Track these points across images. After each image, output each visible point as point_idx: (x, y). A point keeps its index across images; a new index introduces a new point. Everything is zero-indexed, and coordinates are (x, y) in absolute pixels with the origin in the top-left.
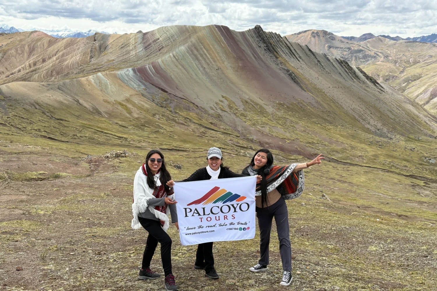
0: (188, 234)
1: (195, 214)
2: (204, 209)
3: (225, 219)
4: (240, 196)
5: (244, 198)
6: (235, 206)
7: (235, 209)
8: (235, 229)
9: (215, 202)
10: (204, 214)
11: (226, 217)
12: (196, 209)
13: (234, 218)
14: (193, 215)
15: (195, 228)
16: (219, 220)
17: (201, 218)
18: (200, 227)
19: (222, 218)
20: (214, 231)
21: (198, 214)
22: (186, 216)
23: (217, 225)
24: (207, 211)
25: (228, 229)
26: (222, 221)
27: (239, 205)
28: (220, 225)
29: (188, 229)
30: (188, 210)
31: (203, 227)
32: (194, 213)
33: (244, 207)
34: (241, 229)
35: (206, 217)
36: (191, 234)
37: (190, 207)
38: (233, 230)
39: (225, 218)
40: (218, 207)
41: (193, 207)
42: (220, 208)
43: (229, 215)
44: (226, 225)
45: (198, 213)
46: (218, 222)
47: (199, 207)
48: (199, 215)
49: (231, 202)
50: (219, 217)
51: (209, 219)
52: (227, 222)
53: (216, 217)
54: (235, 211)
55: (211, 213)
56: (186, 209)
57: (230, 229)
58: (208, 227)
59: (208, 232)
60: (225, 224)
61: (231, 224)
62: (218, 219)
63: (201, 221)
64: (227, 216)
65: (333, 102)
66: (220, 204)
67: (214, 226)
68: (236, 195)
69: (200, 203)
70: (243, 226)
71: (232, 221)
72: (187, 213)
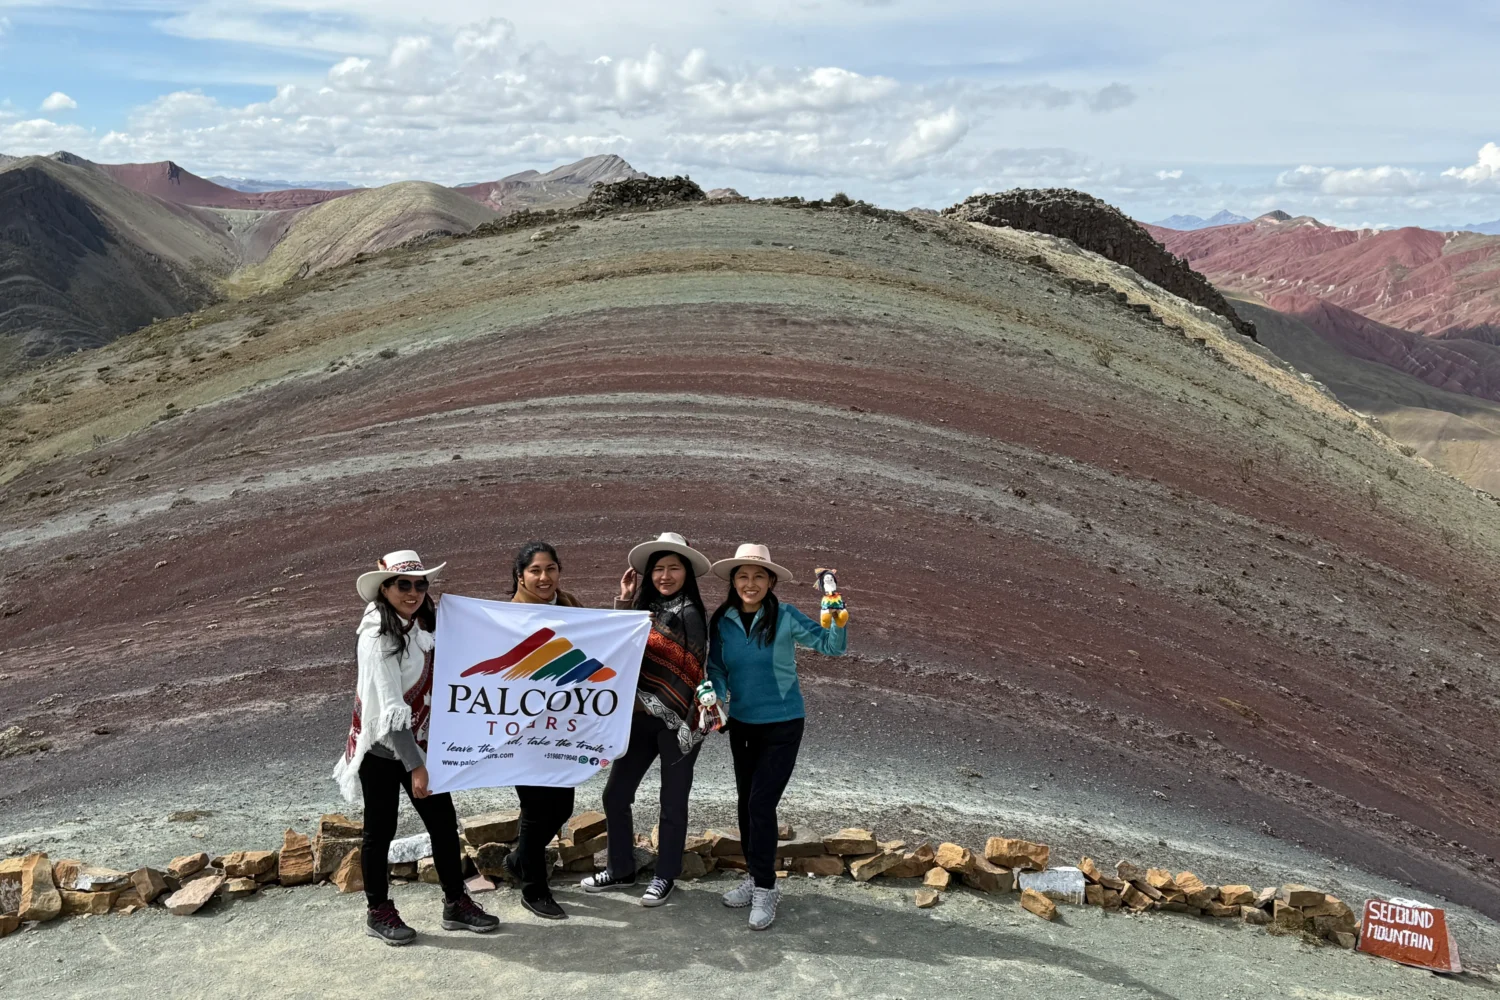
0: (449, 762)
1: (477, 708)
2: (504, 691)
3: (547, 728)
4: (602, 667)
5: (609, 674)
6: (584, 695)
7: (582, 702)
8: (569, 757)
9: (536, 677)
11: (552, 721)
12: (482, 692)
13: (574, 728)
14: (471, 711)
15: (470, 749)
16: (533, 726)
17: (492, 723)
19: (542, 722)
20: (511, 755)
21: (484, 709)
22: (453, 709)
24: (512, 704)
25: (550, 757)
26: (540, 732)
27: (594, 694)
28: (532, 742)
29: (452, 748)
30: (461, 693)
31: (491, 749)
32: (475, 703)
33: (606, 703)
34: (583, 760)
35: (504, 720)
36: (455, 763)
37: (469, 681)
38: (563, 762)
39: (551, 723)
40: (543, 694)
41: (477, 681)
42: (548, 696)
44: (548, 743)
45: (486, 705)
46: (529, 734)
48: (489, 711)
49: (576, 681)
51: (512, 728)
52: (554, 736)
54: (581, 711)
55: (520, 711)
56: (454, 688)
57: (557, 757)
59: (496, 756)
60: (546, 740)
63: (491, 733)
64: (556, 721)
66: (548, 684)
67: (516, 741)
68: (593, 661)
69: (495, 671)
70: (590, 754)
71: (568, 736)
72: (457, 702)
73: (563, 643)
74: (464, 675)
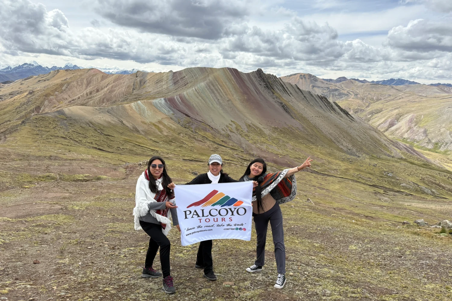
0: (189, 235)
1: (194, 216)
3: (222, 221)
4: (237, 200)
5: (242, 202)
8: (232, 229)
9: (213, 205)
11: (223, 219)
14: (192, 217)
15: (194, 228)
17: (200, 220)
18: (199, 227)
20: (212, 230)
21: (197, 216)
23: (215, 226)
25: (225, 229)
26: (220, 222)
28: (218, 226)
29: (188, 230)
30: (188, 213)
31: (202, 227)
32: (193, 215)
34: (237, 229)
37: (190, 209)
38: (230, 230)
40: (217, 210)
43: (227, 218)
44: (224, 226)
45: (197, 214)
46: (217, 223)
47: (199, 209)
48: (199, 216)
49: (229, 206)
51: (208, 220)
52: (225, 223)
57: (228, 229)
58: (207, 226)
59: (206, 231)
61: (228, 225)
62: (216, 220)
65: (315, 128)
67: (212, 226)
68: (233, 199)
69: (199, 205)
70: (239, 227)
71: (229, 223)
72: (187, 215)
73: (222, 194)
74: (188, 207)
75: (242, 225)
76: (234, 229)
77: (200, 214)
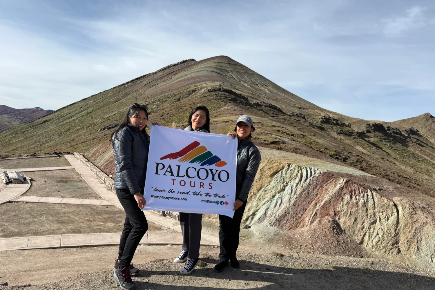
0: (155, 197)
1: (167, 173)
2: (179, 167)
3: (200, 187)
4: (220, 160)
5: (224, 164)
6: (214, 172)
7: (213, 175)
9: (192, 162)
10: (178, 175)
11: (202, 184)
12: (170, 166)
13: (212, 187)
14: (165, 174)
15: (164, 191)
16: (194, 186)
17: (174, 180)
18: (171, 191)
19: (198, 185)
20: (186, 199)
21: (170, 174)
22: (157, 173)
23: (191, 193)
24: (182, 172)
25: (203, 201)
26: (197, 189)
27: (218, 172)
28: (195, 194)
29: (156, 190)
30: (161, 166)
31: (174, 192)
32: (167, 171)
33: (224, 176)
34: (217, 203)
35: (179, 179)
36: (157, 197)
37: (163, 161)
38: (209, 203)
39: (202, 185)
40: (195, 169)
41: (167, 162)
42: (197, 170)
43: (206, 182)
44: (201, 195)
45: (171, 172)
46: (193, 190)
47: (174, 163)
48: (172, 175)
49: (209, 165)
50: (194, 182)
51: (183, 183)
52: (204, 191)
53: (191, 182)
54: (213, 179)
55: (186, 175)
56: (158, 164)
57: (206, 201)
58: (181, 193)
59: (179, 199)
60: (201, 193)
61: (207, 195)
62: (192, 185)
63: (173, 184)
64: (203, 184)
66: (197, 165)
67: (187, 193)
68: (216, 157)
69: (175, 158)
70: (220, 200)
71: (209, 191)
72: (159, 170)
73: (204, 148)
74: (162, 159)
75: (224, 197)
76: (213, 202)
77: (175, 173)
